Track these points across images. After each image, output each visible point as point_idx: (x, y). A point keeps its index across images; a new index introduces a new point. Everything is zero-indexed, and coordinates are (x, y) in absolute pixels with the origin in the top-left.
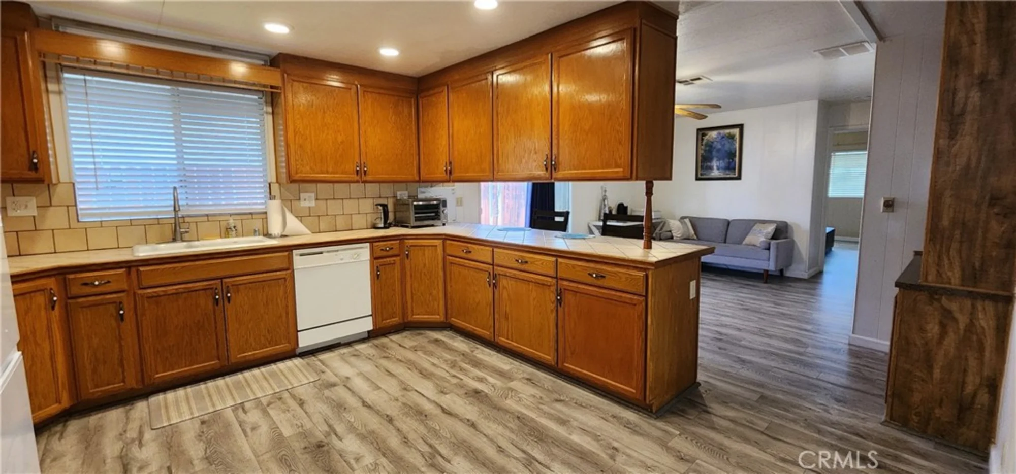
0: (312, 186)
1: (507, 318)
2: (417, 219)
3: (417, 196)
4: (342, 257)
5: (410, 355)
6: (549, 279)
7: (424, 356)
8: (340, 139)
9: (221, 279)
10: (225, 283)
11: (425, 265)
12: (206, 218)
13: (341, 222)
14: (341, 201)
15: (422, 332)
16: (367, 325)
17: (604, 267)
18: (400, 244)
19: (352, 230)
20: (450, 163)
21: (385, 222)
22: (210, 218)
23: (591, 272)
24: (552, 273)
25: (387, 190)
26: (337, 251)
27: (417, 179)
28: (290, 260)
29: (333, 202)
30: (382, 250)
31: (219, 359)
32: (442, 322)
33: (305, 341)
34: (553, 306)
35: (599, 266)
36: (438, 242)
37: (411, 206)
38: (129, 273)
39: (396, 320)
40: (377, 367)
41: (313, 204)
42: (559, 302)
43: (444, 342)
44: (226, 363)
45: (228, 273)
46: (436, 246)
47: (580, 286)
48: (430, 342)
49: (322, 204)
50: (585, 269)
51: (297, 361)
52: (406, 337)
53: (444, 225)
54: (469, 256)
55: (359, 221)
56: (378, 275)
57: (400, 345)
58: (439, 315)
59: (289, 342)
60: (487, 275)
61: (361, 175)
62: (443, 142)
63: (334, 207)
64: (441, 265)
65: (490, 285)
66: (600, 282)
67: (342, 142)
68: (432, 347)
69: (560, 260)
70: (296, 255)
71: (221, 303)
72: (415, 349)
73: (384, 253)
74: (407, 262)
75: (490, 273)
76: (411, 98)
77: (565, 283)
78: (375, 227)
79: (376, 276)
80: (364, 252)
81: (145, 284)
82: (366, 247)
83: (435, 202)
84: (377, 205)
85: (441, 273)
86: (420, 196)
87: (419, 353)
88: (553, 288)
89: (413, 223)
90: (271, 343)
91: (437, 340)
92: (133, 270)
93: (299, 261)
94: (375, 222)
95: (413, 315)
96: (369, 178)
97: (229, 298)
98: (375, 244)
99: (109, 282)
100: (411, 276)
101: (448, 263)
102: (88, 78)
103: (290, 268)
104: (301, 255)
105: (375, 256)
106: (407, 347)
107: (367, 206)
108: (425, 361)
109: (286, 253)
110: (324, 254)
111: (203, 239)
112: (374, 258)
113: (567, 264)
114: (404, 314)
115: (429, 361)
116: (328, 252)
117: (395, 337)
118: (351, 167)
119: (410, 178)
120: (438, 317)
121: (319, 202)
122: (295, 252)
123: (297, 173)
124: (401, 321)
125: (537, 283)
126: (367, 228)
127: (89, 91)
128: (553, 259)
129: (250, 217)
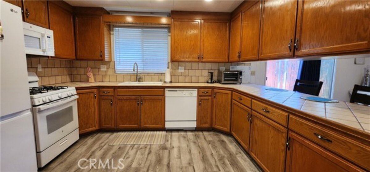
0: (183, 64)
2: (225, 80)
3: (230, 69)
4: (185, 93)
5: (205, 145)
6: (282, 127)
7: (211, 148)
8: (192, 43)
9: (140, 96)
10: (142, 98)
11: (222, 102)
13: (194, 79)
14: (194, 71)
15: (219, 134)
16: (194, 125)
17: (331, 133)
18: (212, 90)
19: (198, 82)
20: (240, 52)
21: (211, 81)
23: (317, 132)
24: (284, 123)
25: (215, 66)
26: (183, 91)
27: (227, 61)
28: (164, 92)
29: (191, 70)
30: (203, 92)
31: (138, 125)
32: (228, 132)
33: (168, 125)
34: (283, 148)
35: (326, 130)
36: (229, 92)
37: (222, 74)
38: (114, 90)
39: (207, 125)
40: (188, 146)
41: (183, 71)
42: (288, 148)
43: (225, 142)
44: (140, 127)
45: (143, 95)
46: (228, 94)
47: (307, 142)
48: (219, 140)
49: (187, 71)
50: (312, 128)
51: (164, 133)
52: (210, 135)
53: (240, 84)
54: (241, 101)
55: (202, 79)
56: (200, 104)
57: (205, 138)
58: (227, 128)
59: (161, 124)
60: (247, 114)
61: (200, 60)
62: (238, 42)
63: (192, 73)
64: (230, 103)
65: (249, 120)
66: (326, 145)
67: (193, 45)
68: (218, 144)
69: (291, 116)
70: (167, 90)
71: (139, 104)
72: (209, 142)
73: (204, 94)
74: (215, 100)
75: (249, 114)
76: (227, 23)
77: (293, 134)
78: (208, 82)
79: (199, 104)
80: (195, 93)
81: (119, 94)
82: (196, 91)
83: (236, 72)
84: (209, 73)
85: (230, 108)
86: (231, 69)
87: (210, 145)
88: (284, 135)
89: (223, 82)
90: (155, 123)
91: (223, 141)
92: (116, 89)
93: (168, 93)
94: (208, 80)
95: (215, 125)
96: (204, 60)
97: (142, 104)
98: (200, 90)
99: (109, 92)
100: (216, 106)
101: (233, 104)
102: (120, 29)
103: (164, 95)
104: (169, 91)
105: (200, 94)
106: (207, 140)
107: (206, 73)
108: (209, 150)
109: (162, 89)
110: (178, 92)
111: (146, 81)
112: (199, 96)
113: (297, 121)
114: (211, 124)
115: (211, 151)
116: (179, 91)
117: (206, 133)
118: (196, 55)
119: (224, 60)
120: (226, 129)
121: (185, 70)
122: (166, 89)
123: (174, 58)
124: (210, 126)
125: (274, 128)
126: (205, 83)
127: (120, 33)
128: (286, 114)
129: (161, 75)
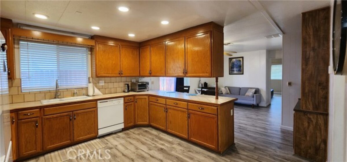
0: (103, 78)
1: (171, 123)
2: (139, 89)
3: (138, 81)
4: (114, 103)
5: (138, 137)
6: (185, 110)
7: (142, 137)
8: (114, 63)
9: (73, 111)
10: (74, 113)
11: (142, 105)
12: (66, 90)
13: (113, 90)
14: (113, 83)
15: (140, 128)
16: (122, 126)
17: (204, 106)
18: (134, 98)
19: (116, 93)
20: (151, 71)
21: (128, 90)
22: (68, 90)
23: (199, 107)
24: (186, 107)
25: (129, 79)
26: (112, 101)
27: (139, 75)
28: (96, 104)
29: (110, 83)
30: (127, 100)
31: (70, 140)
32: (147, 125)
33: (101, 132)
34: (187, 119)
35: (202, 105)
36: (146, 97)
37: (137, 85)
38: (40, 110)
39: (132, 124)
40: (126, 141)
41: (103, 84)
42: (189, 117)
43: (149, 131)
44: (73, 141)
45: (74, 110)
46: (146, 98)
47: (196, 112)
48: (144, 131)
49: (107, 84)
50: (197, 106)
51: (98, 140)
52: (135, 130)
53: (148, 91)
54: (158, 102)
55: (119, 90)
56: (126, 109)
57: (134, 133)
58: (146, 121)
59: (95, 133)
60: (164, 108)
61: (121, 75)
62: (149, 63)
63: (111, 85)
64: (148, 104)
65: (165, 111)
66: (203, 111)
67: (115, 64)
68: (145, 134)
69: (189, 103)
71: (72, 120)
72: (139, 134)
73: (128, 101)
74: (136, 104)
75: (165, 108)
76: (137, 49)
77: (191, 111)
78: (124, 92)
79: (125, 109)
80: (122, 101)
81: (46, 114)
82: (122, 99)
83: (145, 83)
84: (125, 84)
85: (148, 107)
86: (140, 81)
87: (141, 136)
88: (187, 113)
89: (138, 90)
90: (89, 134)
91: (146, 131)
92: (42, 109)
93: (100, 105)
94: (124, 90)
95: (138, 122)
96: (123, 75)
97: (75, 118)
98: (125, 98)
99: (33, 114)
100: (137, 108)
101: (150, 104)
102: (29, 43)
103: (96, 107)
104: (100, 102)
105: (126, 102)
106: (136, 133)
107: (122, 85)
108: (143, 139)
109: (95, 102)
110: (108, 102)
111: (65, 97)
112: (125, 103)
113: (191, 105)
114: (135, 122)
115: (144, 138)
116: (110, 101)
117: (132, 130)
118: (117, 72)
119: (136, 75)
120: (146, 123)
121: (106, 84)
122: (98, 101)
123: (99, 74)
124: (134, 124)
125: (181, 111)
126: (122, 92)
127: (29, 48)
128: (187, 103)
129: (82, 89)
